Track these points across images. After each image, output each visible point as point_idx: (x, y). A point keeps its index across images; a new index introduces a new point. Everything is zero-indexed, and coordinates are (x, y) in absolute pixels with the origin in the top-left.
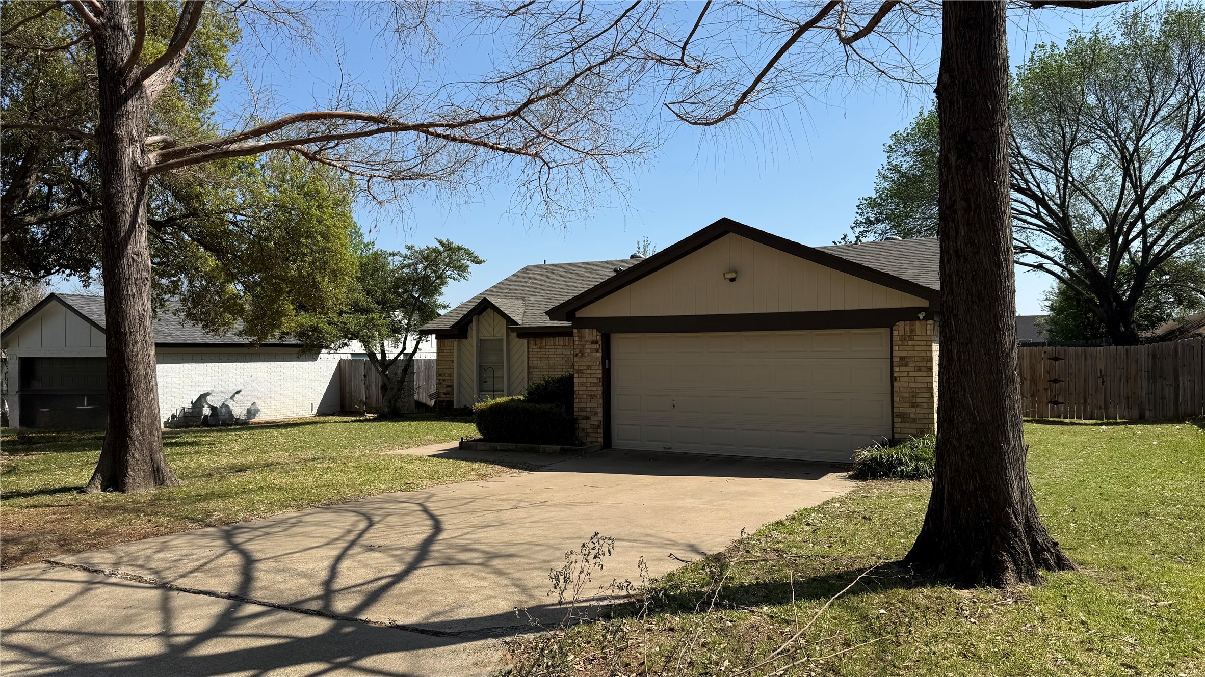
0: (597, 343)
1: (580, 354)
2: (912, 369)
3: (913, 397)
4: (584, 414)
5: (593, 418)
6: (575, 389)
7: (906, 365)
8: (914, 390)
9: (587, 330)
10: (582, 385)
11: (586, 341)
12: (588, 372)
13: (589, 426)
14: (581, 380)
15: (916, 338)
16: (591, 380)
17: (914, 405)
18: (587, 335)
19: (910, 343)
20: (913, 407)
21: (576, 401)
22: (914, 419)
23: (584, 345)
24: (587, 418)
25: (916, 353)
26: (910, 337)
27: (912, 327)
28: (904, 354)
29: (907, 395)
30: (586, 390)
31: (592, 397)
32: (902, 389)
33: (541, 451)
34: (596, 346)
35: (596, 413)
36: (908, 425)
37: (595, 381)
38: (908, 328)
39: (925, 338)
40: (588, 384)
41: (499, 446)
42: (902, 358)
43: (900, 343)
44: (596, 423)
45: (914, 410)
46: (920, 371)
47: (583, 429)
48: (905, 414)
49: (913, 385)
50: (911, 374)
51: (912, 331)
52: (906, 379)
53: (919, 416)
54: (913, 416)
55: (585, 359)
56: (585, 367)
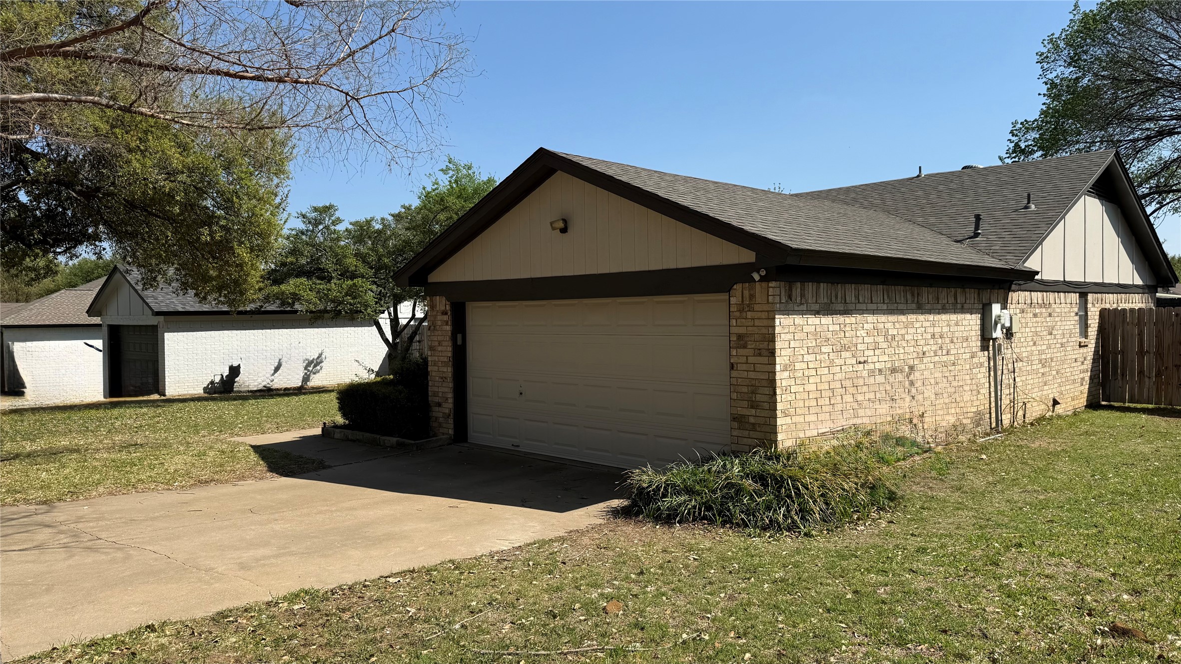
0: (446, 314)
1: (432, 327)
2: (751, 352)
3: (753, 393)
4: (437, 400)
5: (445, 405)
6: (430, 369)
7: (745, 347)
8: (753, 382)
9: (438, 297)
10: (435, 365)
11: (437, 312)
12: (440, 348)
13: (441, 415)
14: (435, 358)
15: (757, 307)
16: (442, 358)
17: (754, 405)
18: (438, 305)
19: (749, 315)
20: (752, 407)
21: (430, 383)
22: (753, 424)
23: (435, 317)
24: (439, 405)
25: (756, 330)
26: (749, 306)
27: (752, 292)
28: (742, 331)
29: (745, 390)
30: (438, 371)
31: (444, 379)
32: (740, 380)
34: (445, 318)
35: (447, 399)
36: (746, 433)
37: (446, 360)
38: (746, 293)
39: (766, 307)
40: (440, 364)
42: (739, 337)
43: (738, 314)
44: (447, 411)
45: (753, 411)
46: (760, 355)
47: (436, 418)
48: (743, 416)
49: (752, 375)
50: (751, 360)
51: (752, 296)
52: (744, 367)
53: (759, 421)
54: (752, 420)
55: (437, 333)
56: (437, 344)
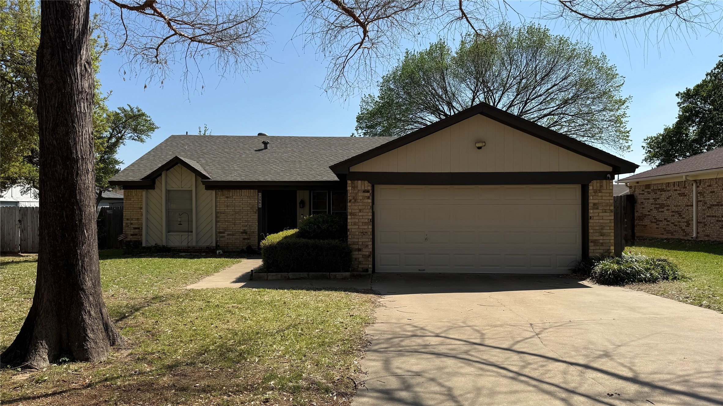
0: (368, 192)
1: (353, 201)
2: (601, 211)
3: (602, 229)
4: (356, 247)
5: (364, 250)
6: (349, 227)
7: (597, 209)
8: (602, 224)
9: (360, 182)
10: (355, 224)
11: (359, 190)
12: (360, 214)
13: (361, 256)
14: (353, 221)
15: (603, 191)
16: (363, 220)
17: (602, 235)
18: (359, 186)
19: (600, 194)
20: (601, 235)
21: (350, 237)
22: (602, 243)
23: (357, 194)
24: (359, 250)
25: (603, 201)
26: (599, 190)
27: (601, 184)
28: (596, 201)
29: (597, 228)
30: (359, 228)
31: (364, 233)
32: (595, 224)
33: (332, 277)
34: (367, 194)
35: (367, 246)
36: (598, 247)
37: (366, 221)
38: (598, 185)
39: (608, 191)
40: (361, 224)
41: (291, 275)
42: (595, 204)
43: (594, 194)
44: (367, 253)
45: (602, 238)
46: (606, 212)
47: (356, 259)
48: (597, 240)
49: (601, 221)
50: (600, 214)
51: (601, 186)
52: (597, 218)
53: (605, 241)
54: (601, 241)
55: (358, 204)
56: (358, 211)
